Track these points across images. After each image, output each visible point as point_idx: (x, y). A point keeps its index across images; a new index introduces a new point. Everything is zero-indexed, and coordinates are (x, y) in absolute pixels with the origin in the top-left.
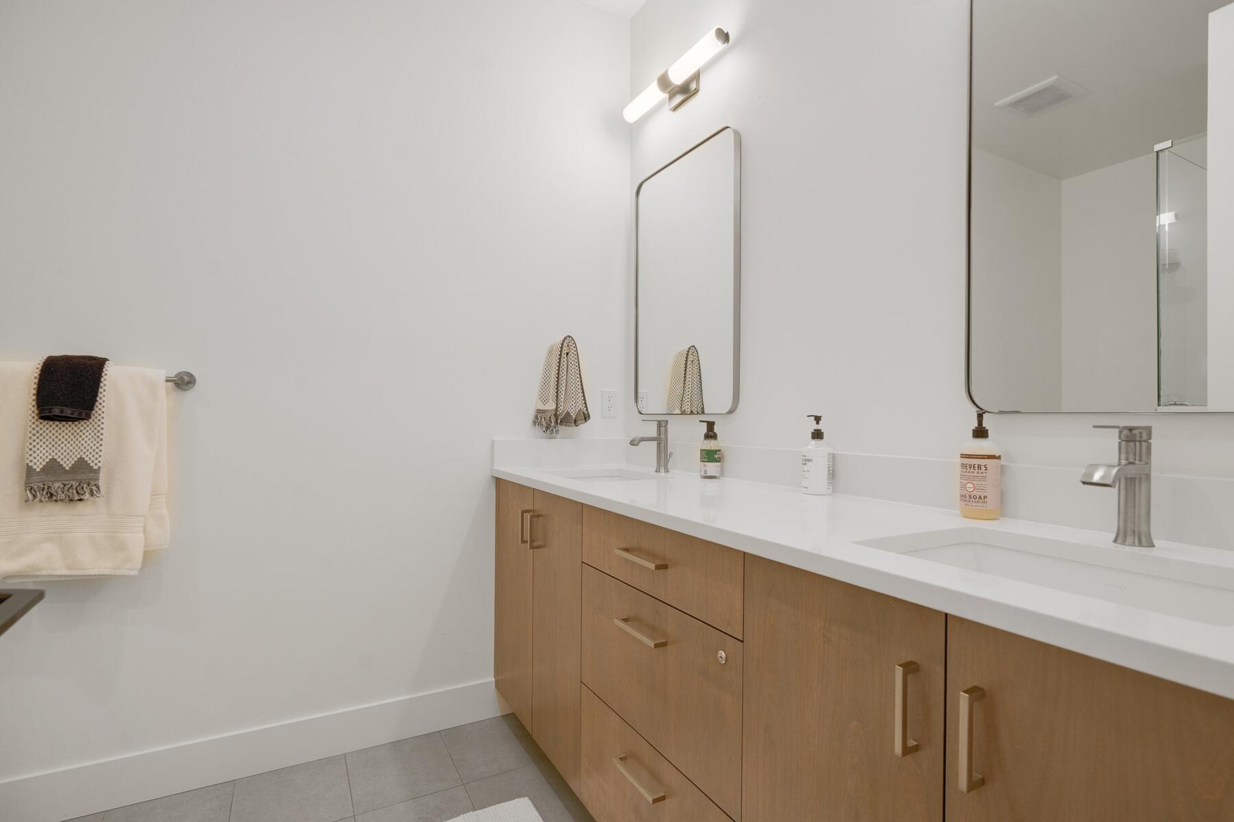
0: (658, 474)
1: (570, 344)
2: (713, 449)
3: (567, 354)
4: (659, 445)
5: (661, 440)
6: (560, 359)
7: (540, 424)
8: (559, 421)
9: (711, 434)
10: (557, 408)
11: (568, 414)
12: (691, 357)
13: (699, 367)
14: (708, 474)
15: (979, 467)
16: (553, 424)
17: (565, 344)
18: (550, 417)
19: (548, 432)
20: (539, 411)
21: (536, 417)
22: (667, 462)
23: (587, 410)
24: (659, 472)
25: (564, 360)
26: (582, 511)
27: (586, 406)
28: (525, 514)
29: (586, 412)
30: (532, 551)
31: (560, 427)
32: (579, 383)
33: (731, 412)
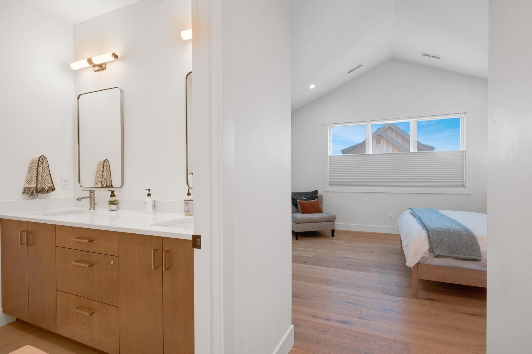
0: (90, 211)
1: (43, 159)
2: (114, 200)
3: (42, 163)
4: (91, 200)
5: (92, 197)
6: (38, 165)
7: (27, 193)
8: (38, 192)
9: (113, 195)
10: (37, 186)
11: (43, 188)
12: (105, 165)
13: (110, 167)
14: (112, 209)
15: (188, 203)
16: (35, 193)
17: (41, 159)
18: (33, 190)
19: (32, 196)
20: (26, 188)
21: (25, 190)
22: (94, 206)
23: (54, 186)
24: (91, 210)
25: (40, 166)
26: (54, 228)
27: (53, 185)
28: (22, 233)
29: (53, 187)
30: (27, 247)
31: (38, 194)
32: (49, 175)
33: (121, 187)
